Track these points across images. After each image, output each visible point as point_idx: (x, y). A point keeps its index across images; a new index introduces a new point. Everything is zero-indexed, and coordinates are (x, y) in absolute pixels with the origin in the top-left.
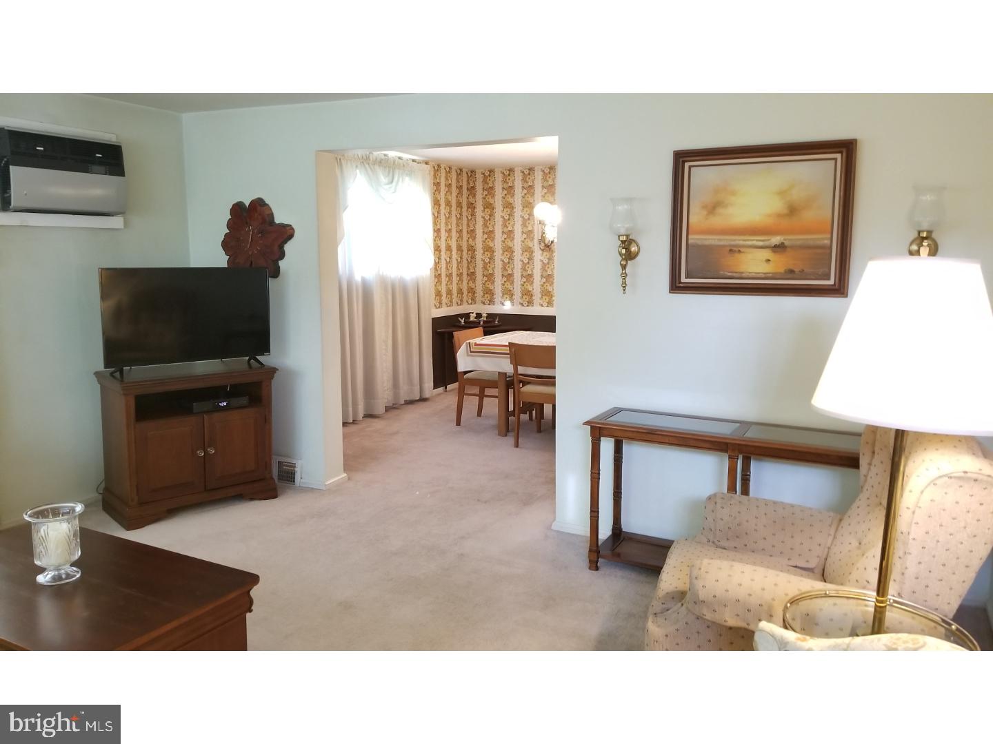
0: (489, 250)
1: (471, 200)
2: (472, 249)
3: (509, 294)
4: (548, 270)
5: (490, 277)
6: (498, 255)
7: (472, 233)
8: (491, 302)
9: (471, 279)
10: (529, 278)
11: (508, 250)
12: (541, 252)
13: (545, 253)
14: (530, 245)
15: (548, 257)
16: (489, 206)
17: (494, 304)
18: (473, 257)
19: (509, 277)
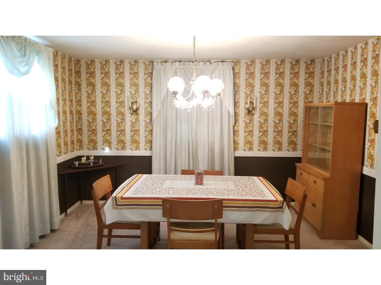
0: (92, 113)
1: (78, 80)
2: (79, 113)
3: (108, 143)
4: (136, 126)
5: (94, 132)
6: (99, 117)
7: (79, 102)
8: (95, 148)
9: (79, 133)
10: (122, 132)
11: (107, 113)
12: (130, 115)
13: (133, 116)
14: (123, 110)
15: (135, 118)
16: (91, 85)
17: (97, 150)
18: (80, 118)
19: (108, 131)
